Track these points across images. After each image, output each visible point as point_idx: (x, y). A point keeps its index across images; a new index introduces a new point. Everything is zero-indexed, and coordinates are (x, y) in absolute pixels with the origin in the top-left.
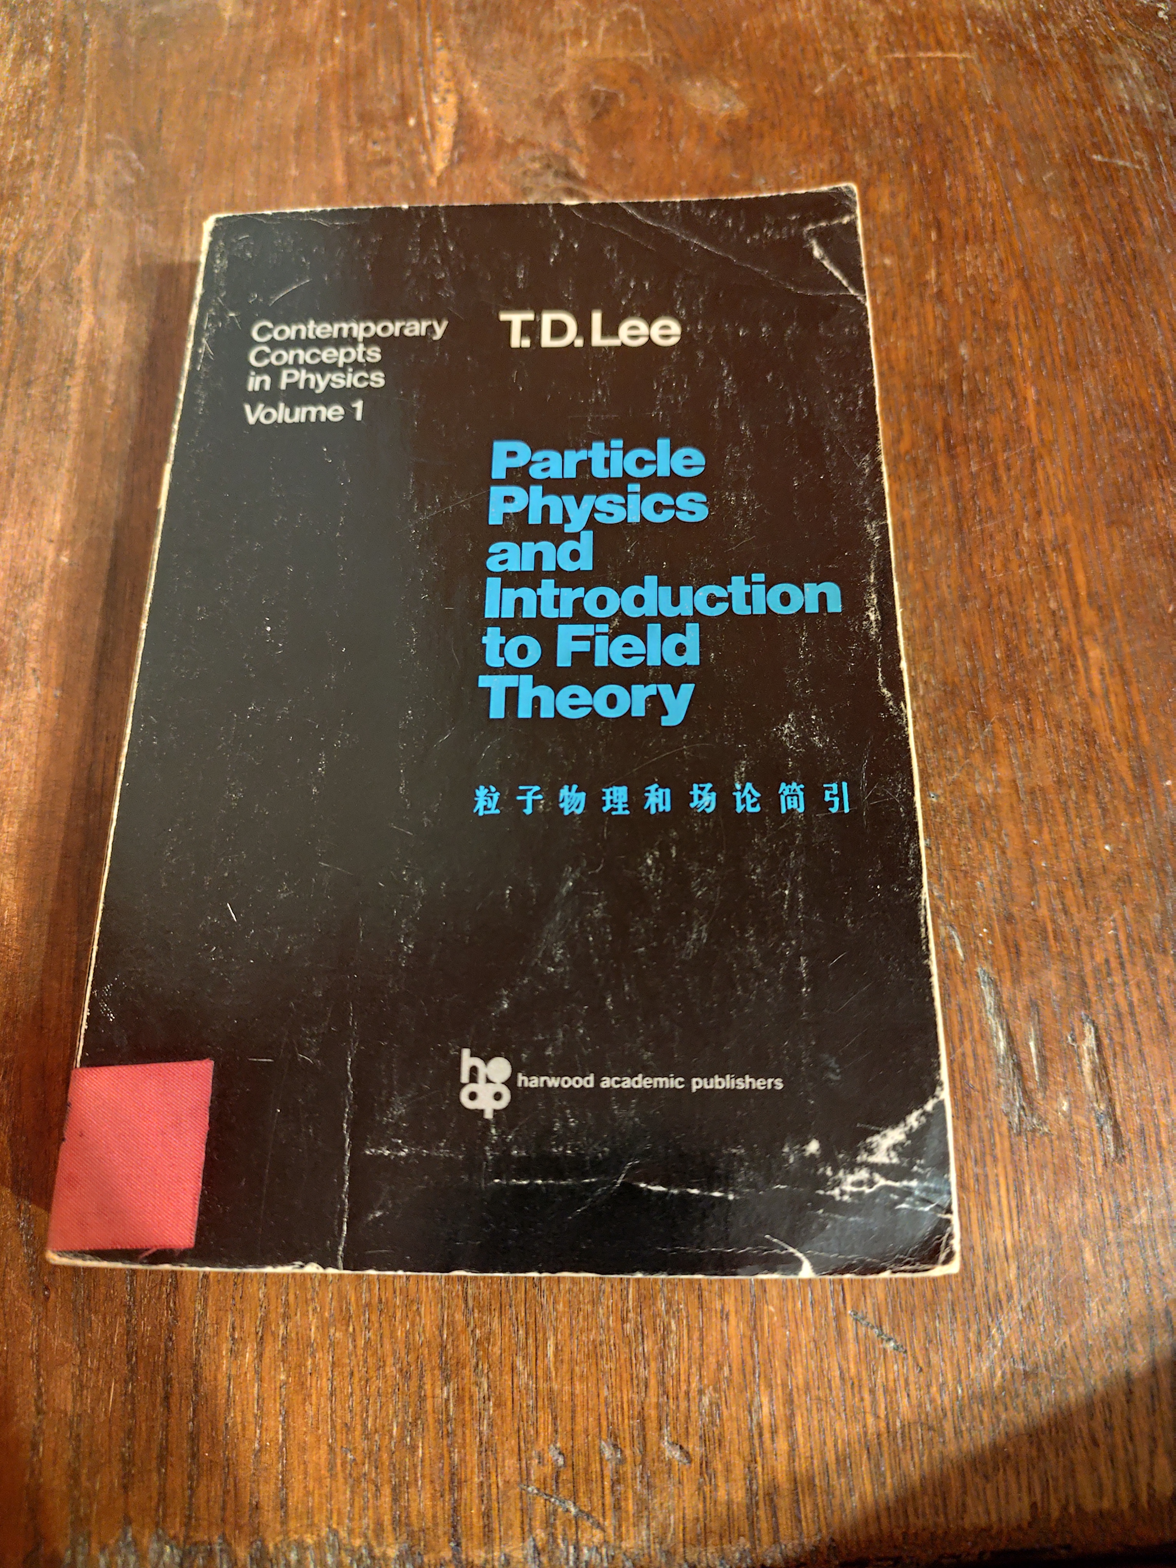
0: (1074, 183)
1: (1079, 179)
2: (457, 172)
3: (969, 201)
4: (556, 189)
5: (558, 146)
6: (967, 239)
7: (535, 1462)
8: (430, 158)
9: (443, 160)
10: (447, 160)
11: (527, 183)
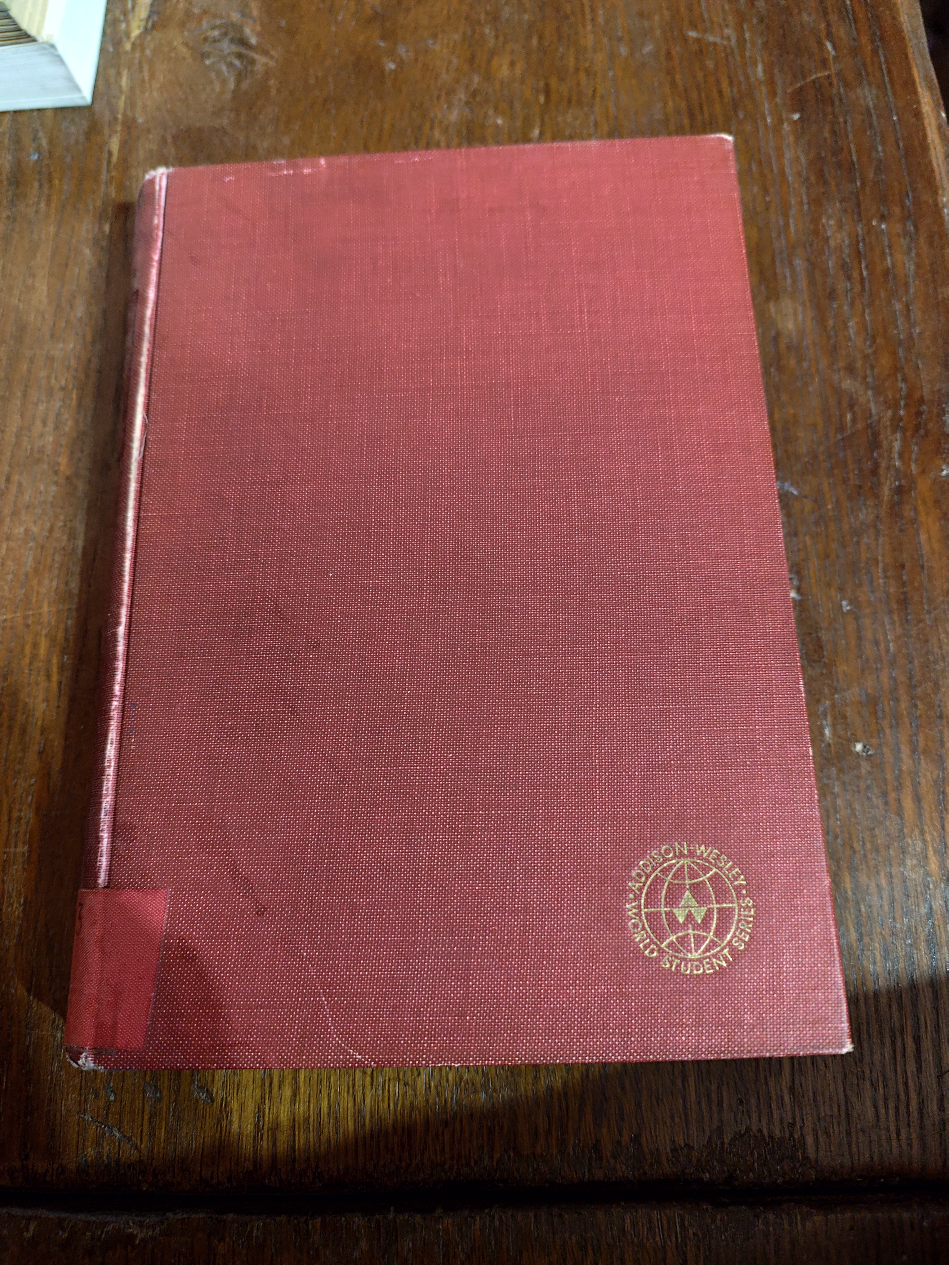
0: (669, 56)
1: (673, 52)
2: (149, 38)
3: (577, 70)
4: (229, 54)
5: (235, 17)
6: (569, 102)
7: (91, 1097)
8: (128, 25)
9: (139, 27)
10: (142, 28)
11: (207, 48)
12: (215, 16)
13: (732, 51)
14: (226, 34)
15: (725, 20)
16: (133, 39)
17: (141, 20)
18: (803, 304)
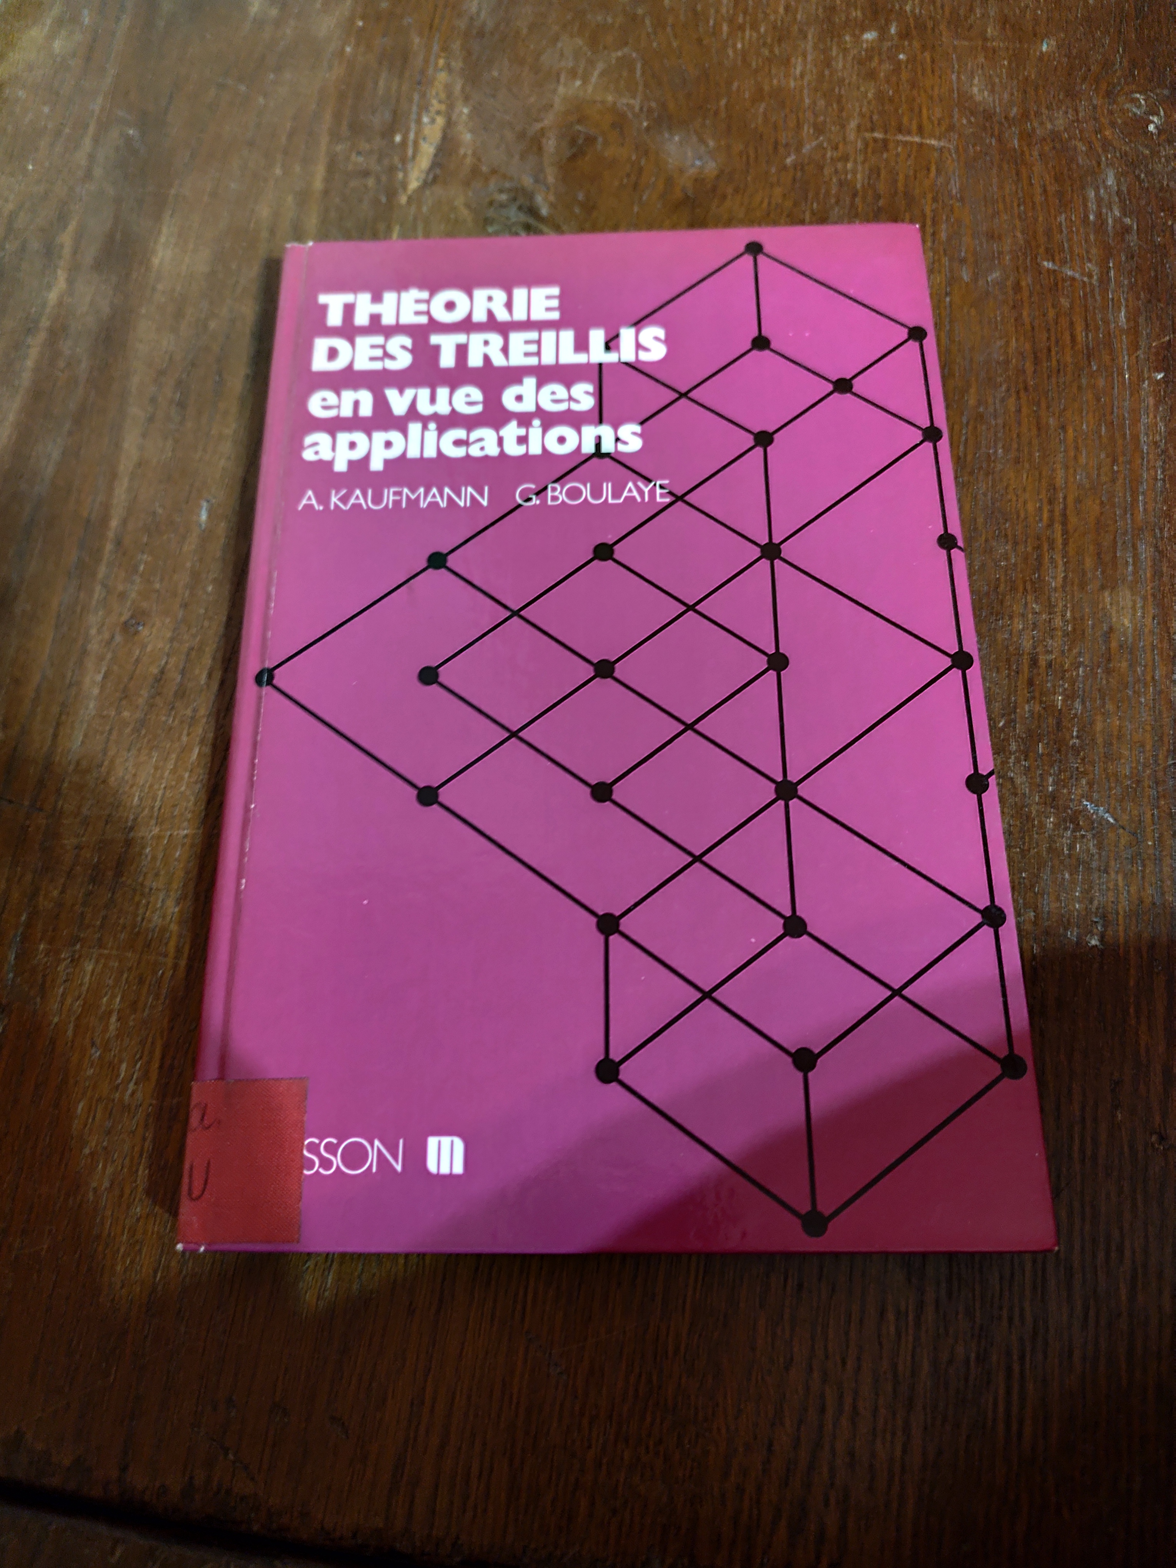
0: (1017, 287)
1: (1023, 284)
2: (428, 192)
4: (515, 223)
5: (527, 181)
8: (406, 176)
9: (417, 179)
10: (421, 180)
11: (491, 213)
12: (505, 177)
13: (1092, 291)
14: (515, 199)
15: (1088, 252)
16: (409, 192)
17: (422, 172)
18: (1145, 598)
